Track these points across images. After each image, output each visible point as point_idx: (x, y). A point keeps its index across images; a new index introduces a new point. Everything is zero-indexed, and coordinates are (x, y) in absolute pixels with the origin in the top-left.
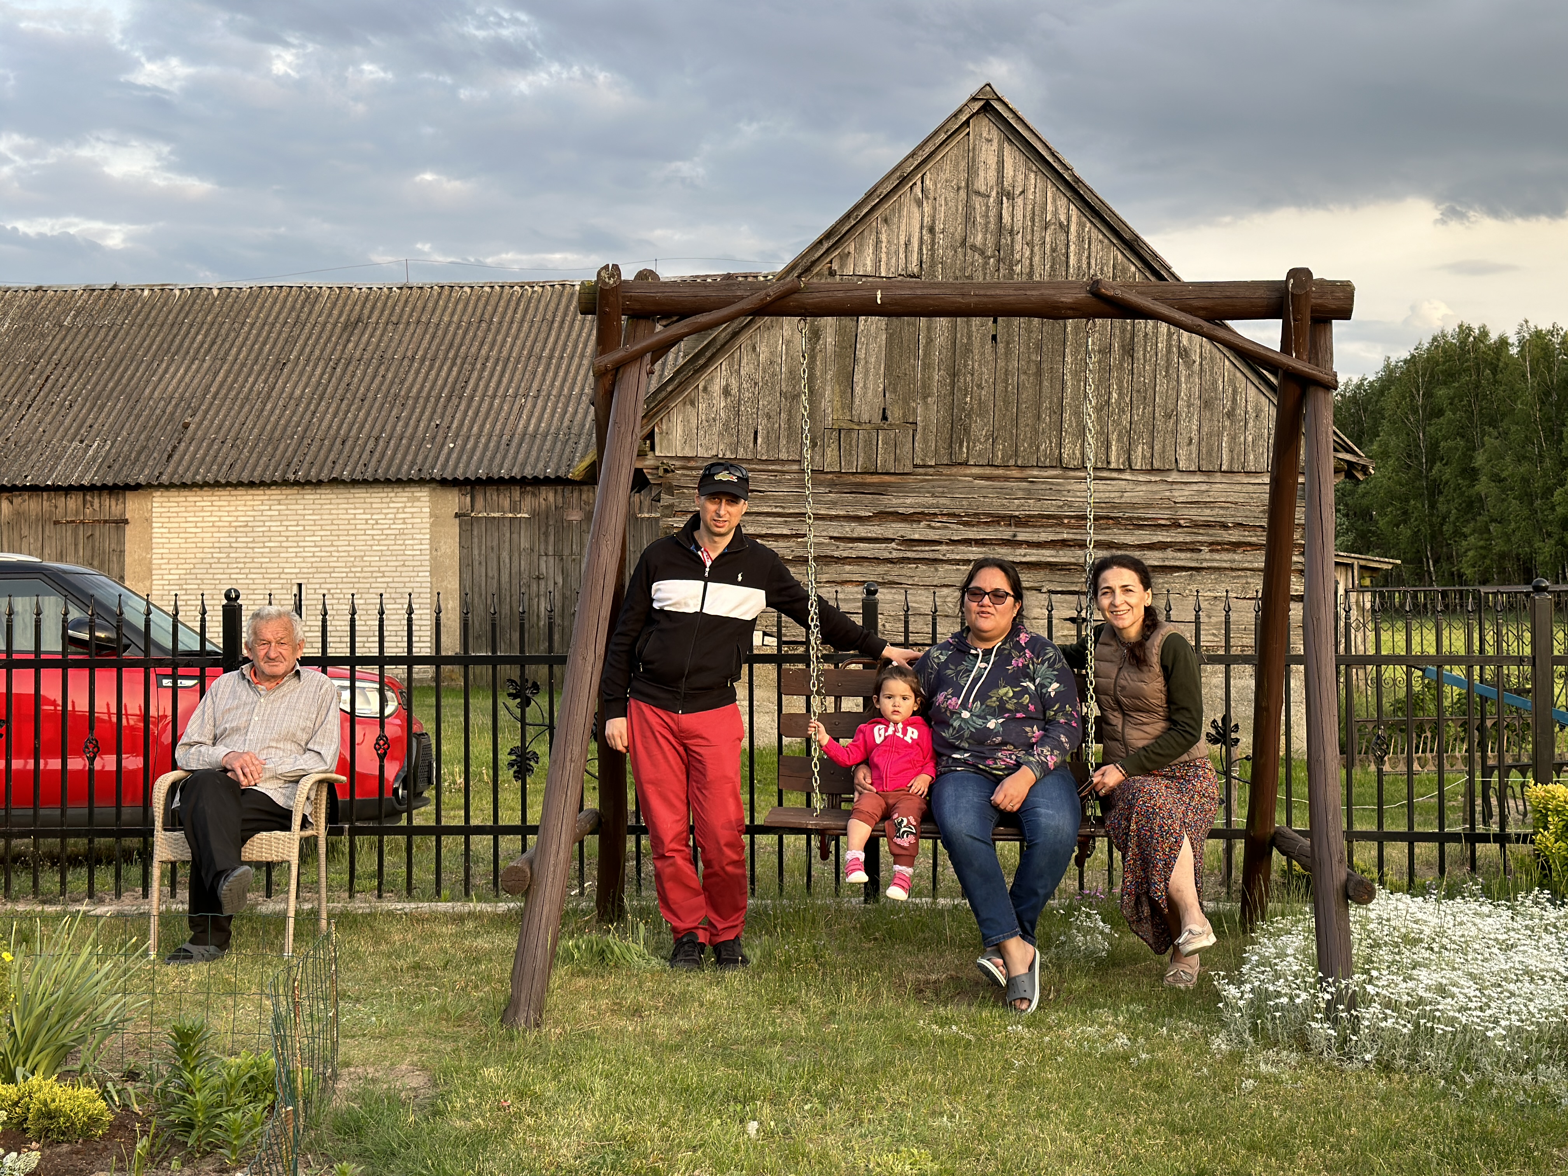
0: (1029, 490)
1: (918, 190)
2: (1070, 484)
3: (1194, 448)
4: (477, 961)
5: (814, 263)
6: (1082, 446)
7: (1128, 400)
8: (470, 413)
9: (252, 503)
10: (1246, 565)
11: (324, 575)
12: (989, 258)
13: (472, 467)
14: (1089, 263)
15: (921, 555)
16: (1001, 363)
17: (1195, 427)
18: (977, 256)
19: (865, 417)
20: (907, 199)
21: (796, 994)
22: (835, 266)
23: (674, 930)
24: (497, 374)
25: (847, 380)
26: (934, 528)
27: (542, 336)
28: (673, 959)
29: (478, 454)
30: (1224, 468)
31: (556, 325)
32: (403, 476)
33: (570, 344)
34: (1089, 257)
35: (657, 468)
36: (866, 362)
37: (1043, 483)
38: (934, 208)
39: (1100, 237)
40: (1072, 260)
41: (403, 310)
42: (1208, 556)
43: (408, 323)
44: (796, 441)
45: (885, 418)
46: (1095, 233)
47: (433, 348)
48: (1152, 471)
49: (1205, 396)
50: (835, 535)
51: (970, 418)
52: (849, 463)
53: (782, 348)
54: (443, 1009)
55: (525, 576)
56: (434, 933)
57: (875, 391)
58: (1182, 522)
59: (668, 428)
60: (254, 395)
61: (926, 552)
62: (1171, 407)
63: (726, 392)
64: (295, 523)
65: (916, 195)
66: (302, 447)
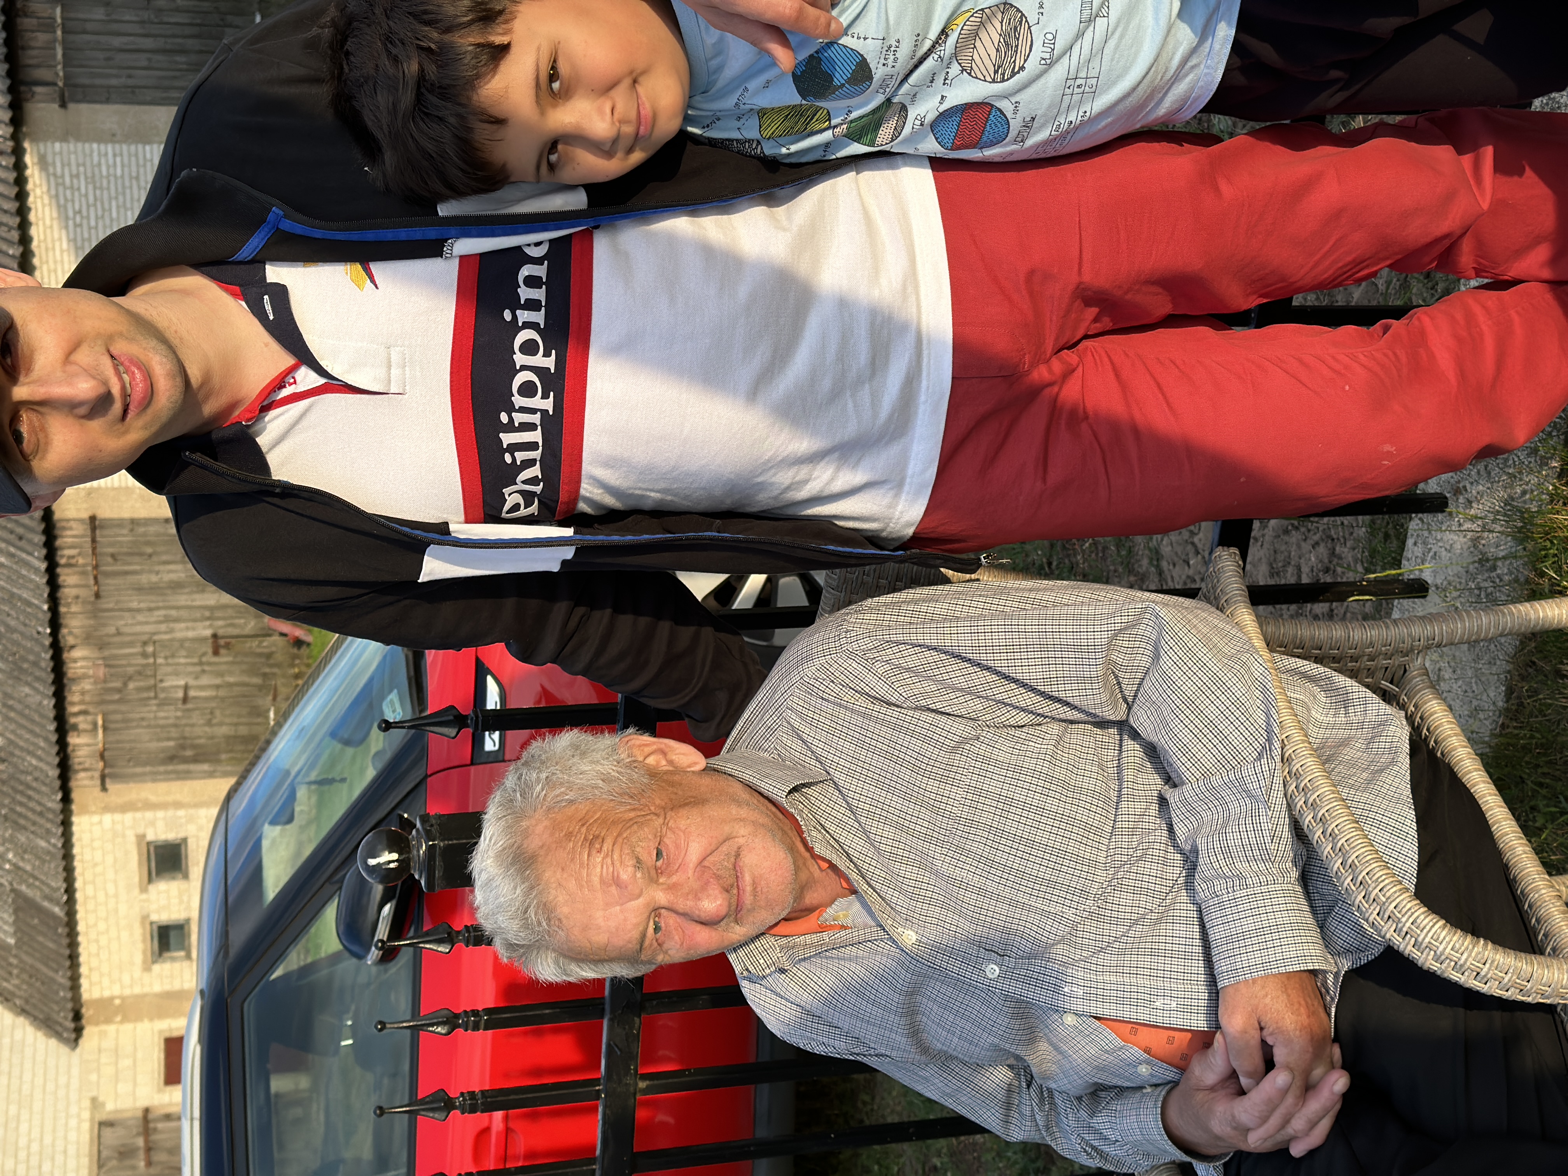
55: (146, 15)
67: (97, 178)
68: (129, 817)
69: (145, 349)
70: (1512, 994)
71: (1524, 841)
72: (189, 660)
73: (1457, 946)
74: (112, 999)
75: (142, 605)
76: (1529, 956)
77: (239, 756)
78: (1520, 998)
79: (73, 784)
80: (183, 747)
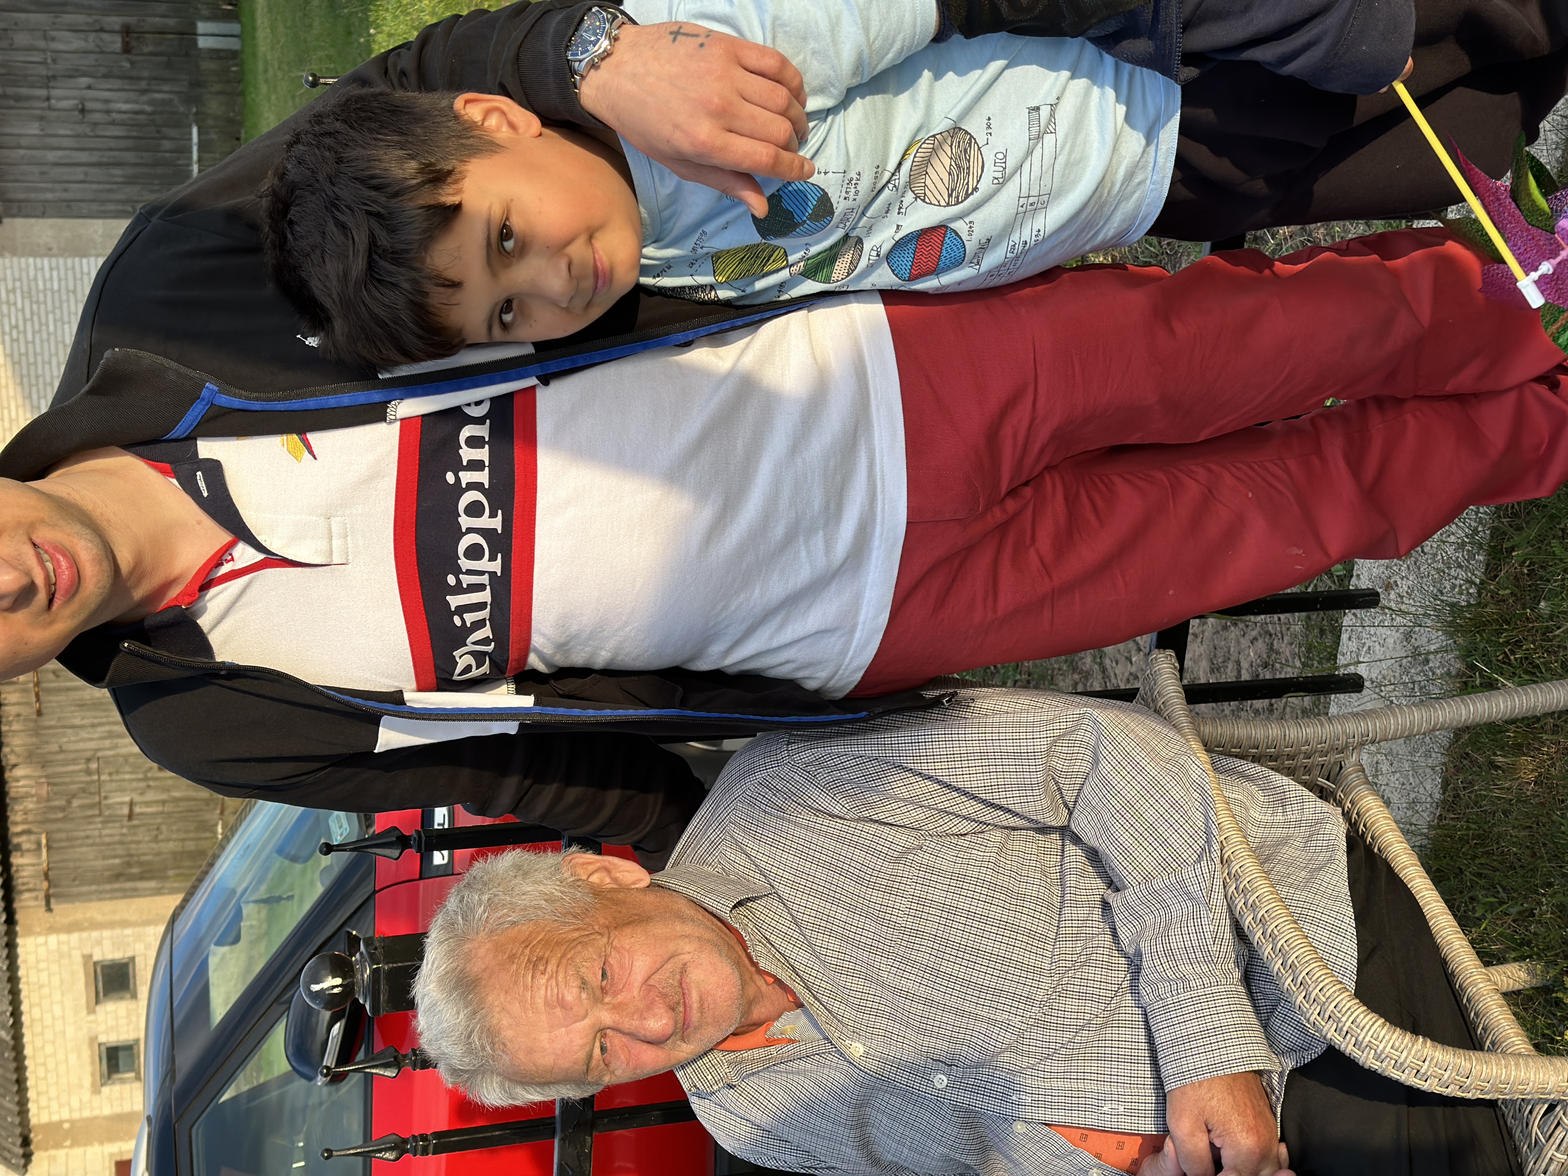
67: (34, 292)
68: (75, 937)
69: (68, 535)
70: (1452, 1091)
71: (1462, 935)
72: (133, 776)
73: (1397, 1044)
74: (61, 1122)
75: (86, 722)
76: (1467, 1052)
77: (187, 872)
78: (1460, 1094)
79: (16, 905)
80: (129, 865)
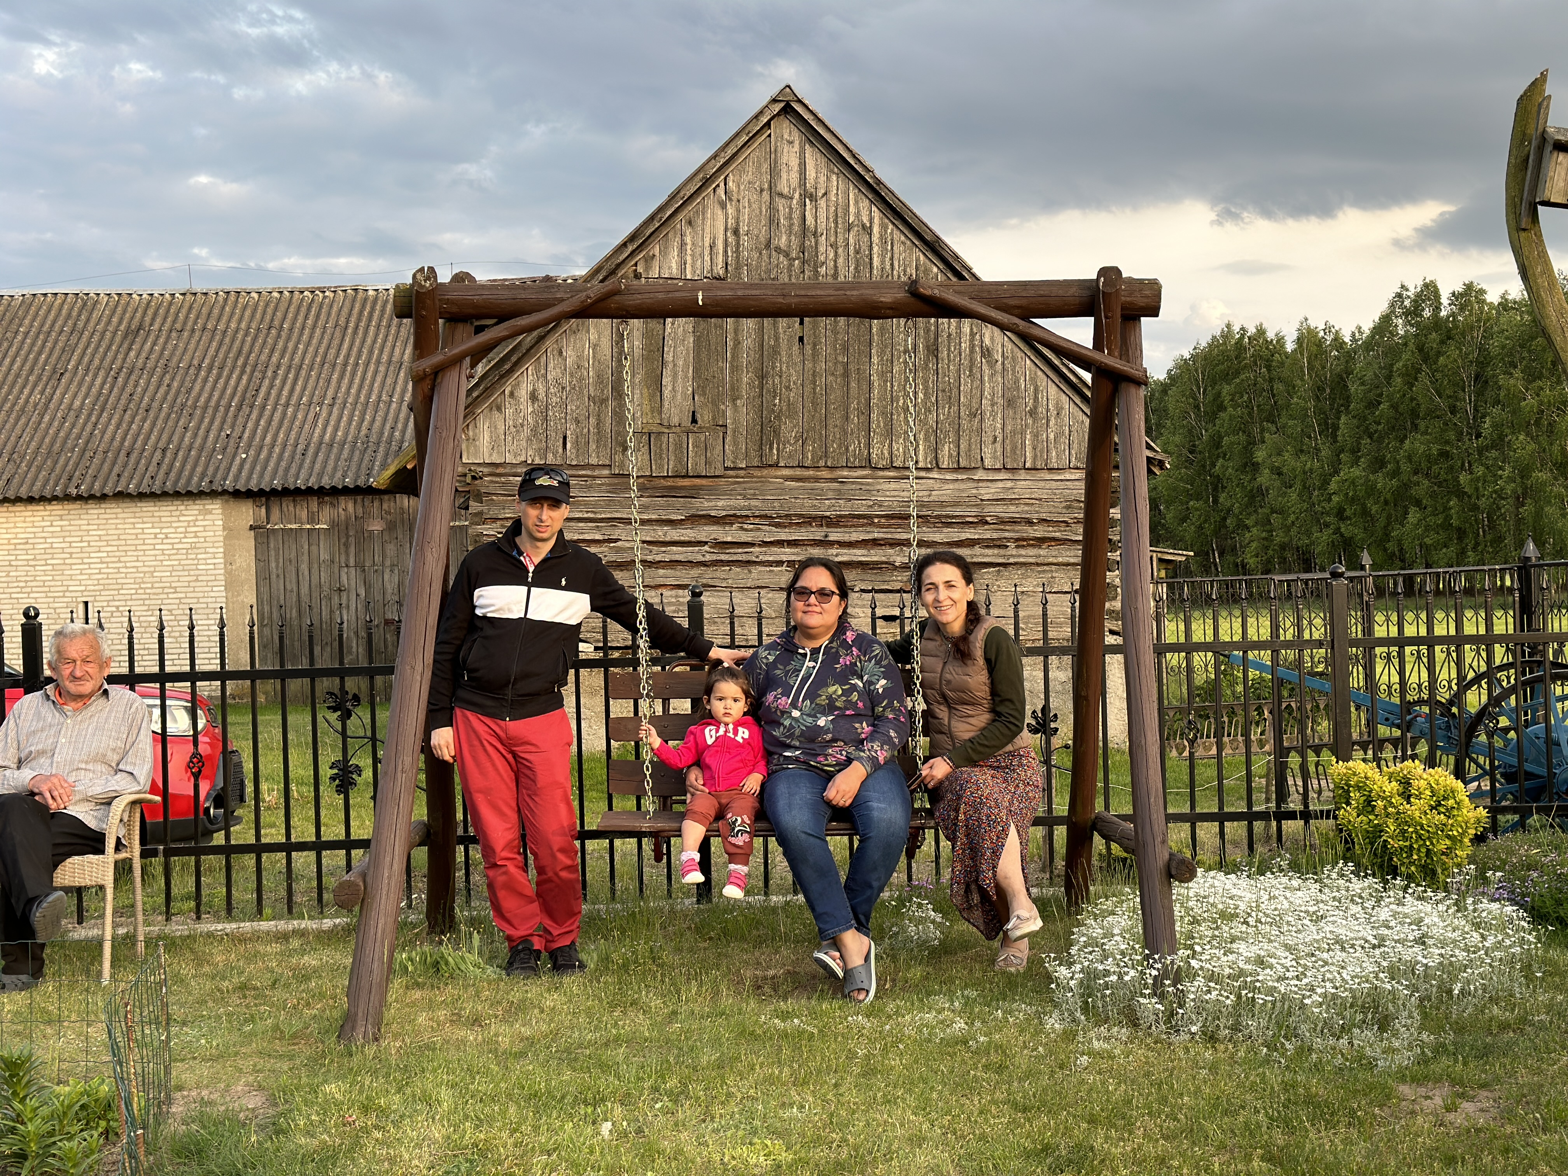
0: (839, 490)
1: (721, 191)
2: (879, 484)
3: (998, 445)
4: (306, 978)
5: (619, 266)
6: (891, 445)
7: (933, 399)
8: (262, 422)
9: (32, 519)
10: (1051, 560)
11: (112, 592)
12: (794, 260)
13: (267, 478)
14: (892, 265)
15: (735, 558)
16: (809, 365)
17: (999, 426)
18: (781, 258)
19: (675, 421)
20: (711, 202)
21: (636, 996)
22: (640, 269)
23: (509, 938)
24: (289, 382)
25: (656, 384)
26: (746, 530)
27: (336, 342)
28: (509, 967)
29: (272, 464)
30: (1028, 465)
31: (350, 331)
32: (193, 488)
33: (365, 351)
34: (892, 259)
35: (465, 475)
36: (675, 365)
37: (853, 483)
38: (738, 211)
39: (903, 238)
40: (876, 262)
41: (187, 317)
42: (1014, 553)
43: (193, 331)
44: (605, 446)
45: (694, 421)
46: (897, 235)
47: (221, 355)
48: (959, 469)
49: (1008, 395)
50: (648, 539)
51: (780, 420)
52: (660, 467)
53: (588, 352)
54: (276, 1028)
55: (326, 588)
56: (259, 952)
57: (684, 394)
58: (988, 519)
59: (475, 434)
60: (30, 407)
61: (739, 554)
62: (975, 406)
63: (533, 397)
64: (79, 539)
65: (720, 197)
66: (84, 461)
67: (196, 551)
